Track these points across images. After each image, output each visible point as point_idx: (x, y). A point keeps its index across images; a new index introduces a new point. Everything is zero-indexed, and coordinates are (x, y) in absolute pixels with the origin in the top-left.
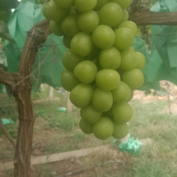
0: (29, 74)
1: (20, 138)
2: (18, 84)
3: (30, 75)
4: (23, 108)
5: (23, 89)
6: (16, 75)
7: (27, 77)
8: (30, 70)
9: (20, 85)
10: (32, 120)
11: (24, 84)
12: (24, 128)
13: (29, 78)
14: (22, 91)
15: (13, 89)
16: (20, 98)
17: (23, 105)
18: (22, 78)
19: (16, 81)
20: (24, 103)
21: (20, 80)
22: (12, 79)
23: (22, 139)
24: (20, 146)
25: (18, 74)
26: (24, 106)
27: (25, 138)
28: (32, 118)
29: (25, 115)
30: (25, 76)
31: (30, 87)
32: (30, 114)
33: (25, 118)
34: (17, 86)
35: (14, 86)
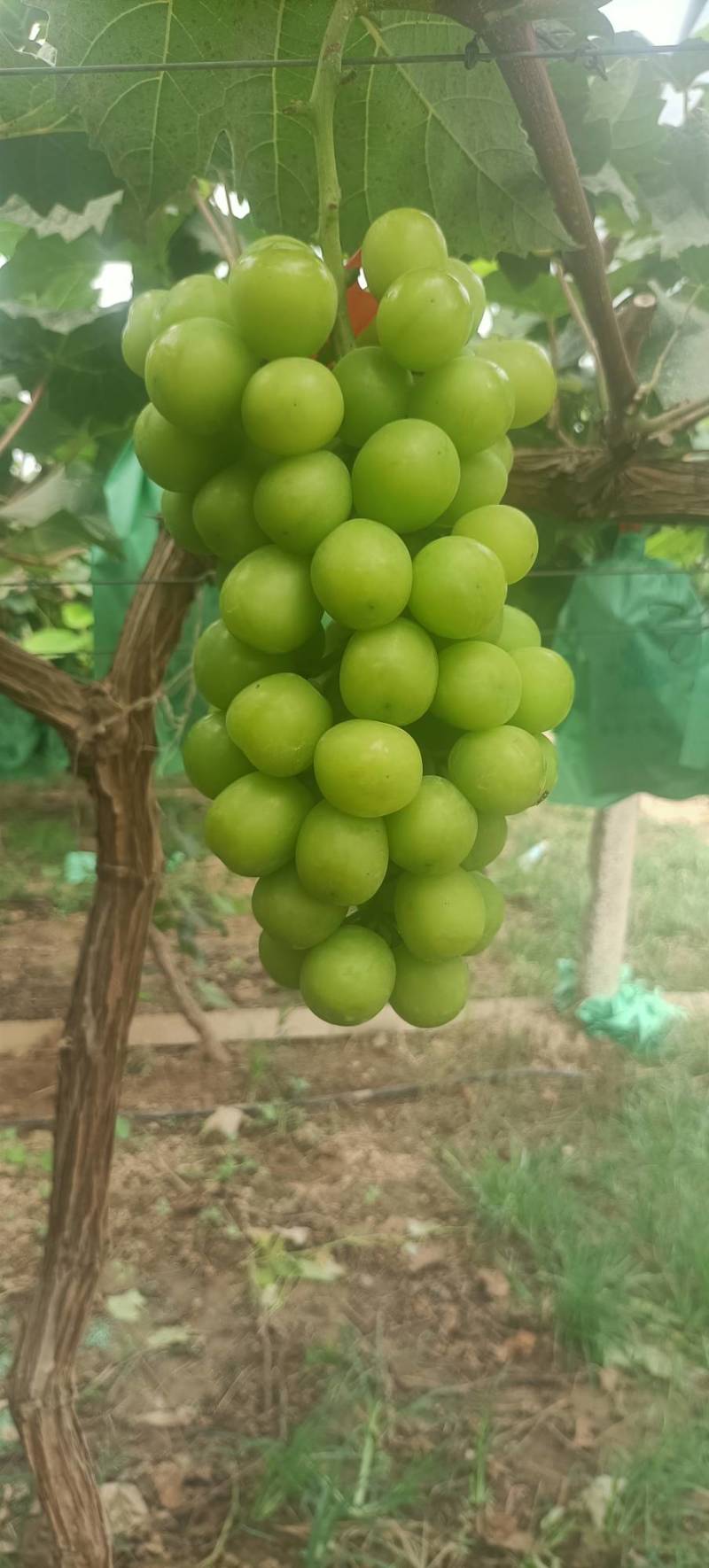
0: (147, 693)
1: (93, 949)
2: (101, 729)
3: (154, 698)
4: (115, 829)
5: (117, 751)
6: (98, 693)
7: (140, 704)
8: (153, 675)
9: (110, 731)
10: (146, 882)
11: (124, 731)
12: (111, 911)
13: (148, 710)
14: (115, 757)
15: (79, 748)
16: (106, 786)
17: (114, 817)
18: (120, 704)
19: (93, 717)
20: (118, 809)
21: (108, 713)
22: (79, 707)
23: (98, 954)
24: (89, 985)
25: (106, 687)
26: (121, 822)
27: (109, 952)
28: (149, 872)
29: (121, 857)
30: (133, 699)
31: (148, 748)
32: (139, 858)
33: (121, 870)
34: (98, 737)
35: (83, 735)
